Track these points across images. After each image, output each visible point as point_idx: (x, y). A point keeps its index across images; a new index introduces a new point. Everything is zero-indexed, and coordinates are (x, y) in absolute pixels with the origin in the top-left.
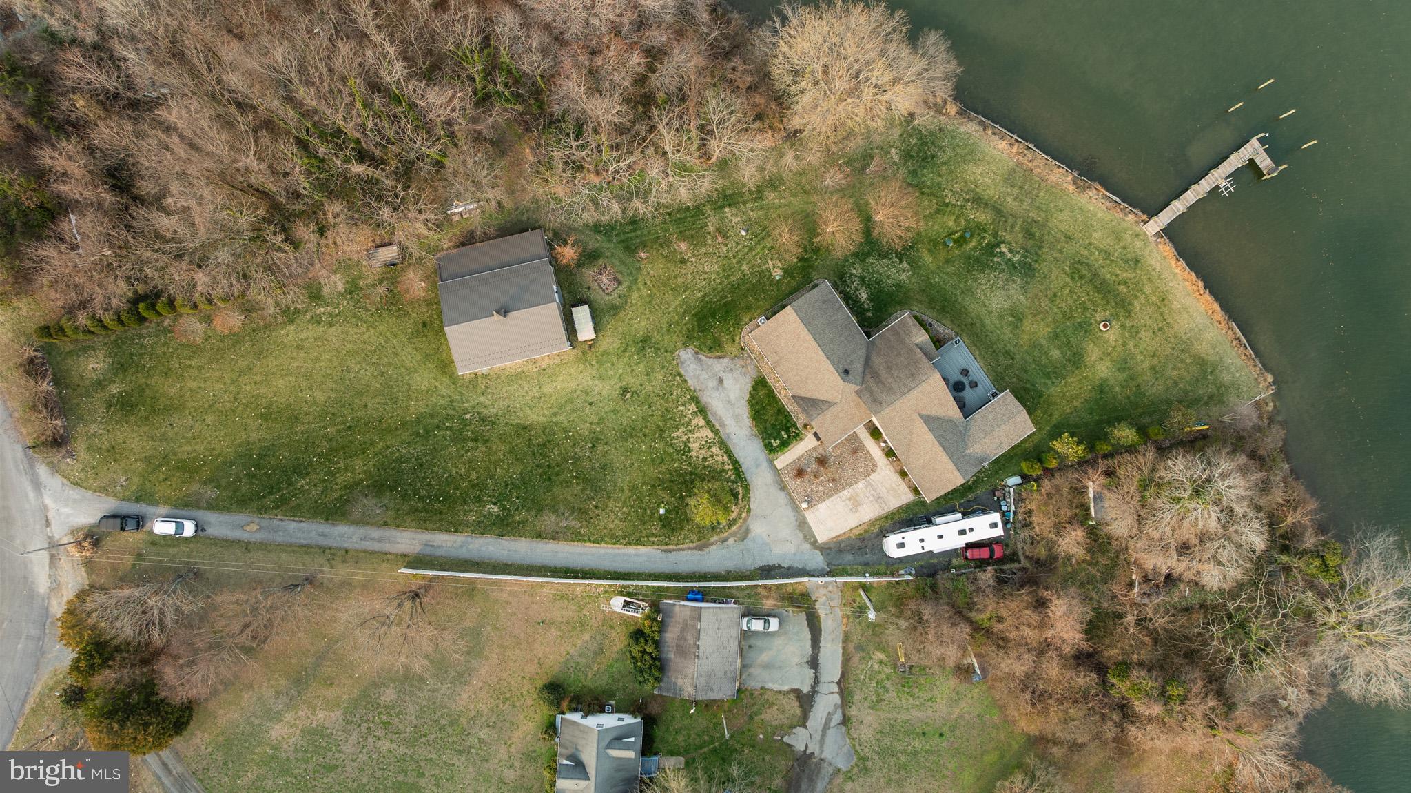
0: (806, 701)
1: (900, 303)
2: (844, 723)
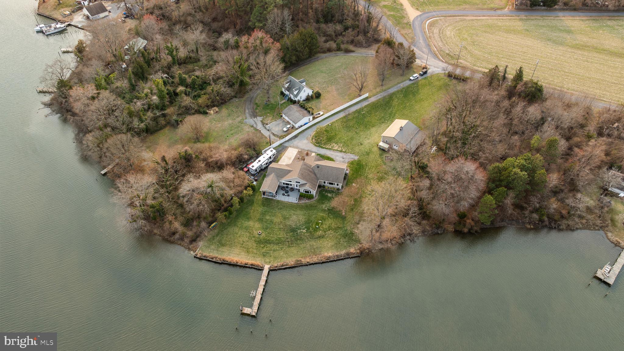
0: (263, 124)
1: (319, 200)
2: (252, 126)
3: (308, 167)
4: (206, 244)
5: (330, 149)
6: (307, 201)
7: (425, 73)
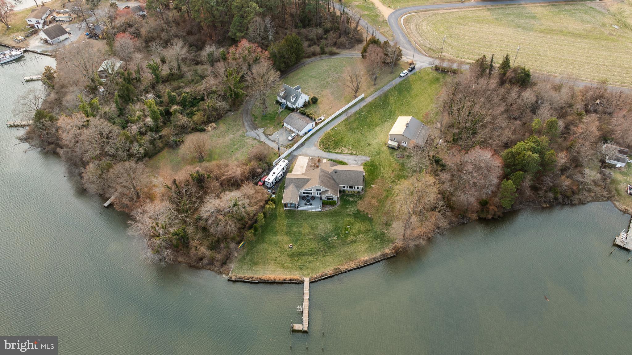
0: (267, 135)
1: (342, 205)
2: (255, 139)
3: (326, 173)
4: (238, 265)
5: (340, 153)
6: (330, 208)
7: (414, 68)
